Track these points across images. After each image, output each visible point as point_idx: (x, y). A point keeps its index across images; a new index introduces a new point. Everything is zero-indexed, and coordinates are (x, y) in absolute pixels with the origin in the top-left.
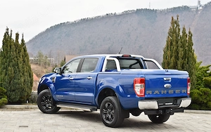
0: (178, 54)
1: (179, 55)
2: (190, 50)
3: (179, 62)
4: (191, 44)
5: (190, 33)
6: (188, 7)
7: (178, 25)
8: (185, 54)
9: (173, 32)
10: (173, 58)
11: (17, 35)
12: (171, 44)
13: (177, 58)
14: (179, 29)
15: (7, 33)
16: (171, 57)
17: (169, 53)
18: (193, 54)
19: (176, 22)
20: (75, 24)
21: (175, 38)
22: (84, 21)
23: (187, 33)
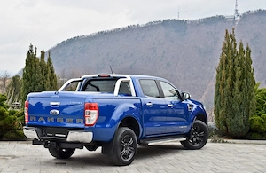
0: (235, 73)
1: (237, 75)
2: (249, 69)
3: (236, 84)
4: (249, 62)
5: (248, 49)
6: (223, 17)
7: (234, 40)
8: (243, 74)
9: (228, 48)
10: (229, 79)
11: (43, 53)
12: (227, 62)
13: (234, 79)
14: (235, 45)
15: (31, 51)
16: (227, 77)
17: (224, 73)
18: (252, 74)
19: (231, 37)
20: (90, 38)
21: (231, 55)
22: (102, 34)
23: (245, 48)
